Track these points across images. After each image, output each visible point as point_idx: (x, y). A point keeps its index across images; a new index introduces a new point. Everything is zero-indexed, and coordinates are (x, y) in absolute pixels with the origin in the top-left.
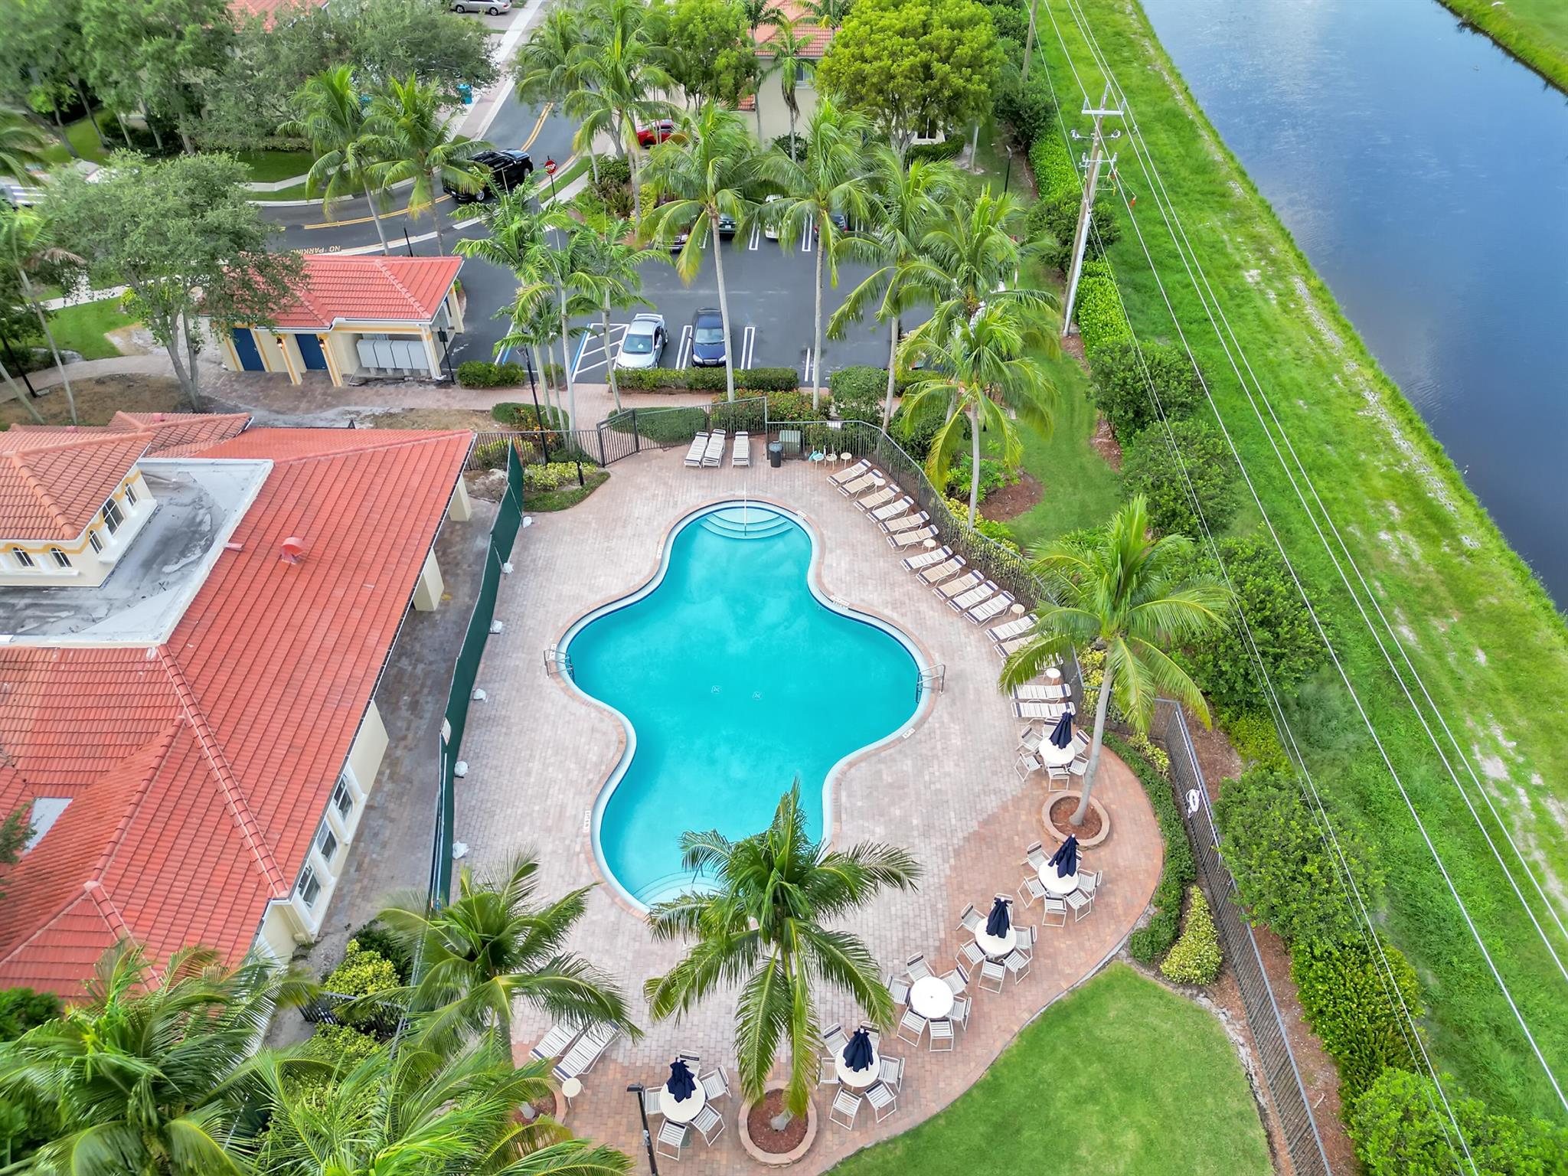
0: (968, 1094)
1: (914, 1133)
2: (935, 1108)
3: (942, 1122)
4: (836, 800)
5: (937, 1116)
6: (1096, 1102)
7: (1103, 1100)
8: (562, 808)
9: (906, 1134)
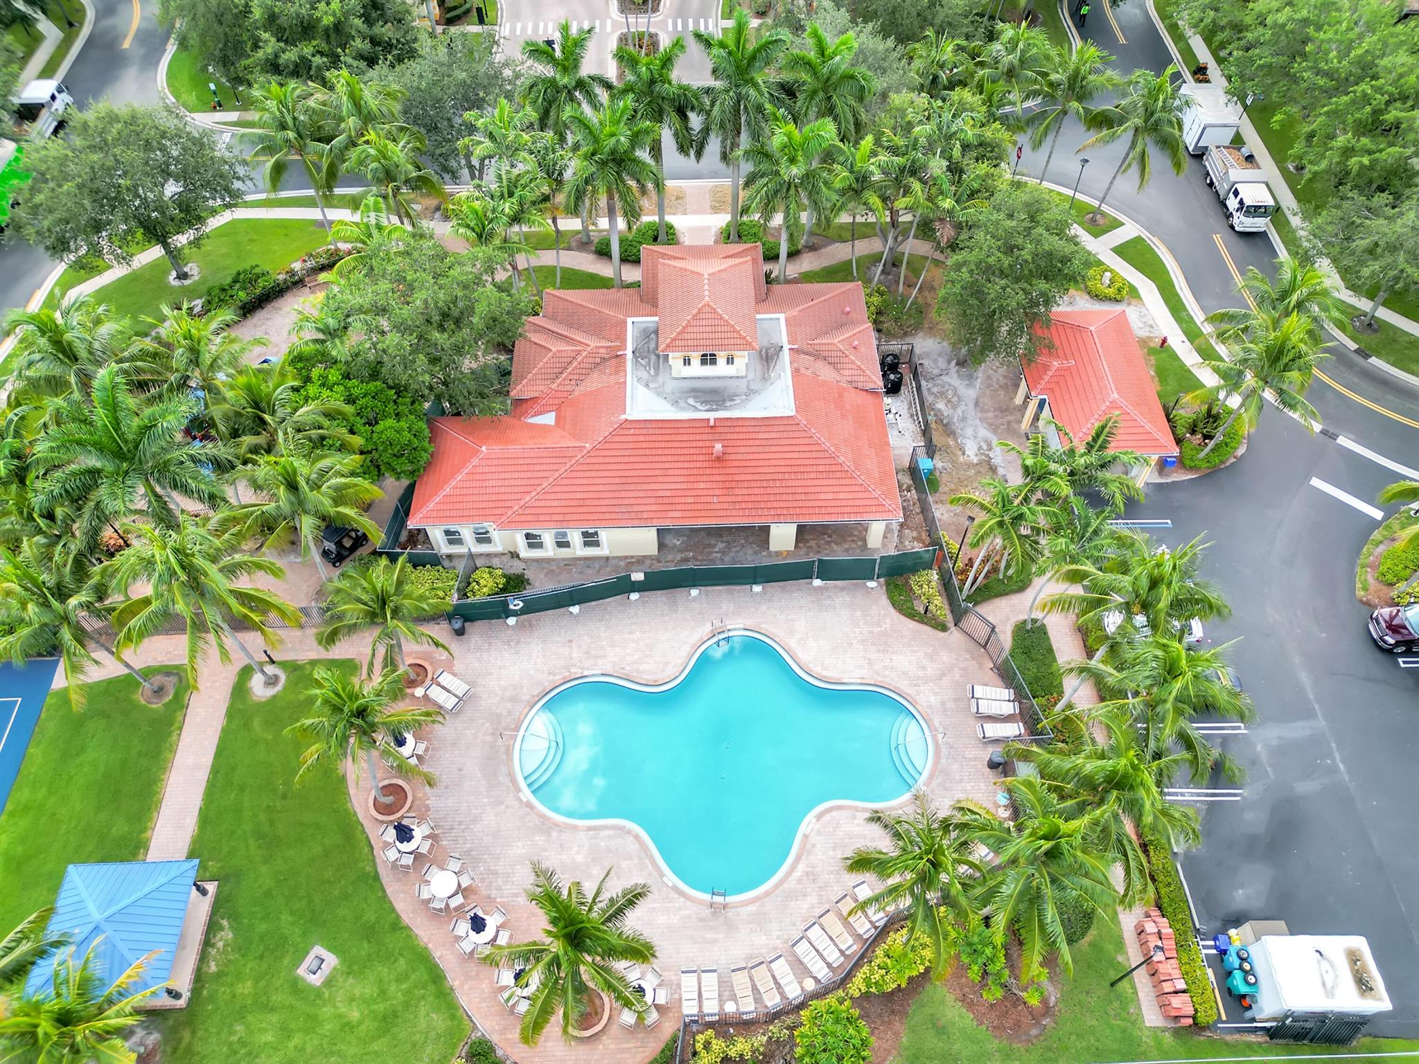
0: (393, 910)
1: (377, 878)
2: (389, 891)
3: (380, 894)
4: (605, 827)
5: (384, 891)
6: (378, 995)
7: (379, 1000)
8: (604, 657)
9: (377, 872)
